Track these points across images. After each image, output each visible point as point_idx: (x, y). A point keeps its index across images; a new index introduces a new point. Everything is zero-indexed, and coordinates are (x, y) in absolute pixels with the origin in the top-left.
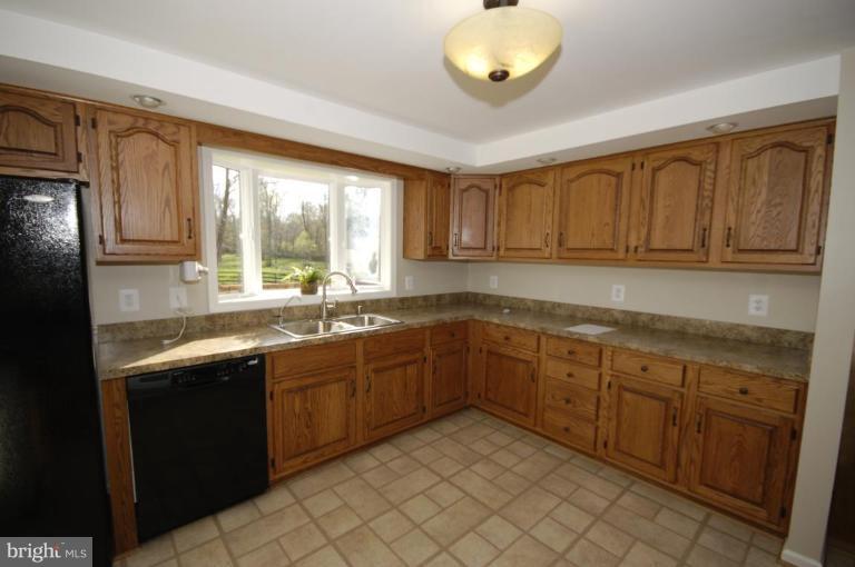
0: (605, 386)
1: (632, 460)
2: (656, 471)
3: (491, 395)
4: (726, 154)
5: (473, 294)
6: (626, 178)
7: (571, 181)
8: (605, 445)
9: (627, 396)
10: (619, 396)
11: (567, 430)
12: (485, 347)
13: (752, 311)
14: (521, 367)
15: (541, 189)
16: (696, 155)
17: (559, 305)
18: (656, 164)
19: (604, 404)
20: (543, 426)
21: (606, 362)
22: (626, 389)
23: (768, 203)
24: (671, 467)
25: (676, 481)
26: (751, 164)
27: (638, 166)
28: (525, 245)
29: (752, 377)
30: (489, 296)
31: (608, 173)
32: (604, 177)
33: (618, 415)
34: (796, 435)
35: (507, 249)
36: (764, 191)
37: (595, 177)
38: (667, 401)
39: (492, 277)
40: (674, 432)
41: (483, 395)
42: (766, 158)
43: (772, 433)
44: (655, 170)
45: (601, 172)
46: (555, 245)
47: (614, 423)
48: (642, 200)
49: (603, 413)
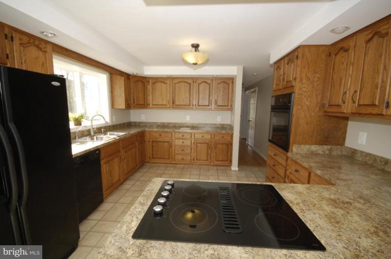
0: (193, 144)
1: (201, 161)
2: (206, 162)
3: (154, 156)
4: (214, 82)
5: (133, 122)
6: (192, 85)
7: (175, 84)
8: (194, 160)
9: (199, 145)
10: (197, 145)
11: (183, 159)
12: (151, 140)
13: (218, 120)
14: (166, 144)
15: (165, 85)
16: (209, 81)
17: (170, 123)
18: (199, 82)
19: (193, 149)
20: (175, 161)
21: (193, 137)
22: (198, 143)
23: (223, 95)
24: (209, 160)
25: (210, 162)
26: (219, 85)
27: (195, 82)
28: (160, 103)
29: (224, 134)
30: (142, 123)
31: (187, 83)
32: (186, 84)
33: (197, 151)
34: (232, 144)
35: (153, 105)
36: (222, 92)
37: (183, 84)
38: (208, 144)
39: (142, 115)
40: (209, 151)
41: (151, 157)
42: (222, 84)
43: (227, 145)
44: (199, 84)
45: (185, 82)
46: (171, 103)
47: (195, 153)
48: (196, 92)
49: (193, 151)
